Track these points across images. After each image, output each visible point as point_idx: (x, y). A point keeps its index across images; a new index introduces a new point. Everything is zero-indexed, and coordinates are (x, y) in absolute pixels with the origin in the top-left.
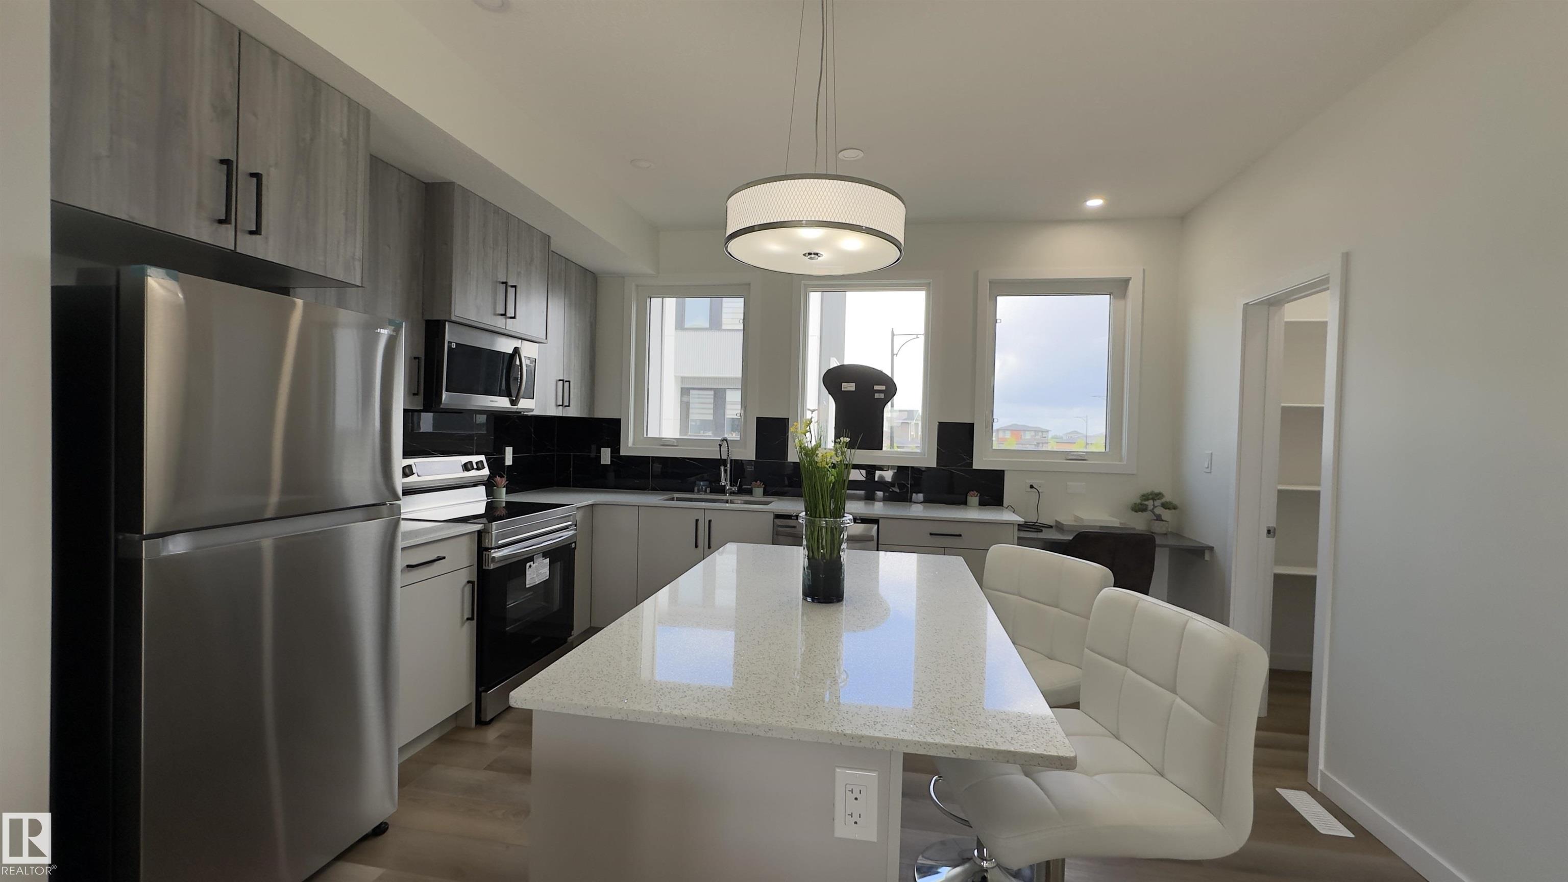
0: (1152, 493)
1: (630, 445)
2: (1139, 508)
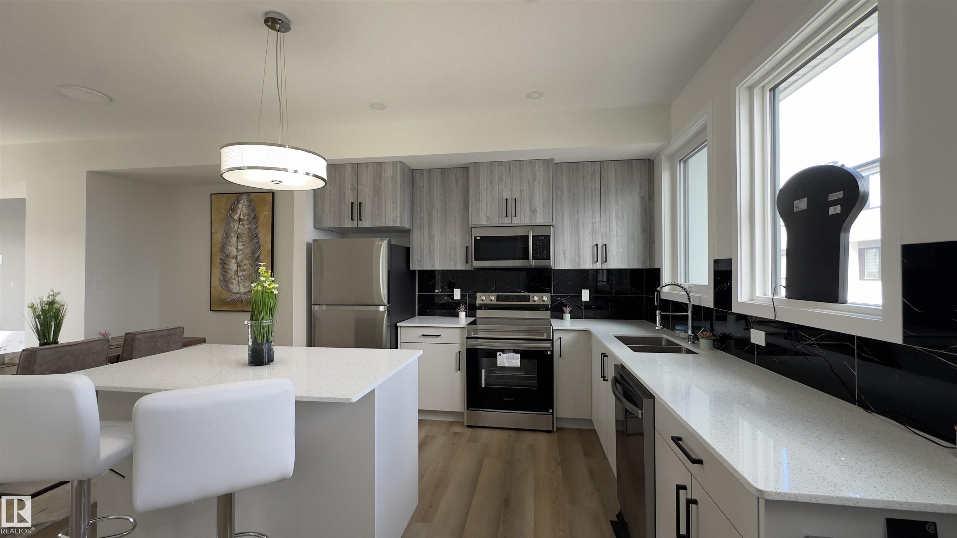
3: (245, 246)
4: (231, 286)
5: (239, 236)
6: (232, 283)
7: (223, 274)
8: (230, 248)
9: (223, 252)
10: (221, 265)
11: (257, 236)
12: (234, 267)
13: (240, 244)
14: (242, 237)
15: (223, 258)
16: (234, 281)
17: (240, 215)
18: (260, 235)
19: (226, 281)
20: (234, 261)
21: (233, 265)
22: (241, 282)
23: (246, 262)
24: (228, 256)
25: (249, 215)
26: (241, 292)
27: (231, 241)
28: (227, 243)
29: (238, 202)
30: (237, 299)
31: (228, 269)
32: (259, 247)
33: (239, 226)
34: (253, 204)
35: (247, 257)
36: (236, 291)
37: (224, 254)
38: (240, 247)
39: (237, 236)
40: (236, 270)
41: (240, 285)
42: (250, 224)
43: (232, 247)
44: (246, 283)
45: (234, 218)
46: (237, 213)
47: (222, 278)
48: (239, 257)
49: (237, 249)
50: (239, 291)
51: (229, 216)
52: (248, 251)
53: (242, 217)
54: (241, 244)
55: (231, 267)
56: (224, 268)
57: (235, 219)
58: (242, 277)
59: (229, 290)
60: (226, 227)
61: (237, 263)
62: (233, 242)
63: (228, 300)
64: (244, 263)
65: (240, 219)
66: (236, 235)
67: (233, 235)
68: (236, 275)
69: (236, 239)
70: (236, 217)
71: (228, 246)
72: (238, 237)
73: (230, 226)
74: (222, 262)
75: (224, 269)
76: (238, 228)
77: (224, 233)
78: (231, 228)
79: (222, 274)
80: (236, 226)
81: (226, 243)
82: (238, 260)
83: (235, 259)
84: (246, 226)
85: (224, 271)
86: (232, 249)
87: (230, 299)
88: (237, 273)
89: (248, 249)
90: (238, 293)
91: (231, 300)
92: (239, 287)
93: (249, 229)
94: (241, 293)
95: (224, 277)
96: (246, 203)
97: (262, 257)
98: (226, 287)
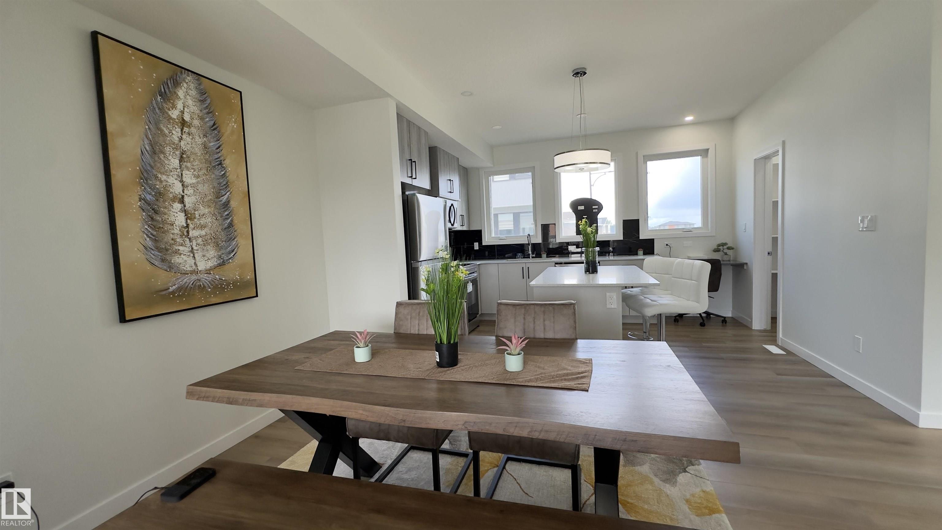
0: (722, 243)
1: (487, 240)
2: (717, 250)
3: (199, 180)
4: (176, 260)
5: (184, 156)
6: (177, 252)
7: (152, 234)
8: (164, 178)
9: (147, 184)
10: (144, 214)
11: (220, 164)
12: (180, 219)
13: (188, 172)
14: (192, 159)
15: (149, 197)
16: (181, 248)
17: (182, 112)
18: (227, 163)
19: (163, 248)
20: (177, 206)
21: (176, 215)
22: (198, 250)
23: (204, 210)
24: (160, 195)
25: (202, 119)
26: (200, 269)
27: (166, 162)
28: (155, 165)
29: (177, 84)
30: (192, 284)
31: (164, 222)
32: (227, 185)
33: (182, 134)
34: (208, 101)
35: (205, 200)
36: (189, 269)
37: (150, 188)
38: (188, 178)
39: (179, 156)
40: (185, 225)
41: (196, 255)
42: (205, 136)
43: (170, 177)
44: (207, 250)
45: (169, 116)
46: (174, 107)
47: (149, 243)
48: (186, 199)
49: (182, 181)
50: (194, 267)
51: (155, 106)
52: (206, 189)
53: (187, 118)
54: (191, 173)
55: (172, 219)
56: (153, 219)
57: (171, 118)
58: (200, 240)
59: (171, 267)
60: (149, 128)
61: (185, 212)
62: (171, 167)
63: (171, 289)
64: (200, 212)
65: (183, 123)
66: (178, 153)
67: (167, 149)
68: (186, 236)
69: (178, 162)
70: (174, 114)
71: (161, 173)
72: (181, 157)
73: (159, 129)
74: (146, 207)
75: (155, 223)
76: (181, 139)
77: (146, 142)
78: (165, 135)
79: (149, 234)
80: (177, 132)
81: (152, 164)
82: (187, 206)
83: (178, 203)
84: (199, 140)
85: (154, 227)
86: (168, 180)
87: (174, 287)
88: (188, 232)
89: (206, 185)
90: (193, 272)
91: (180, 289)
92: (194, 261)
93: (205, 147)
94: (200, 271)
95: (155, 240)
96: (193, 93)
97: (233, 204)
98: (163, 260)
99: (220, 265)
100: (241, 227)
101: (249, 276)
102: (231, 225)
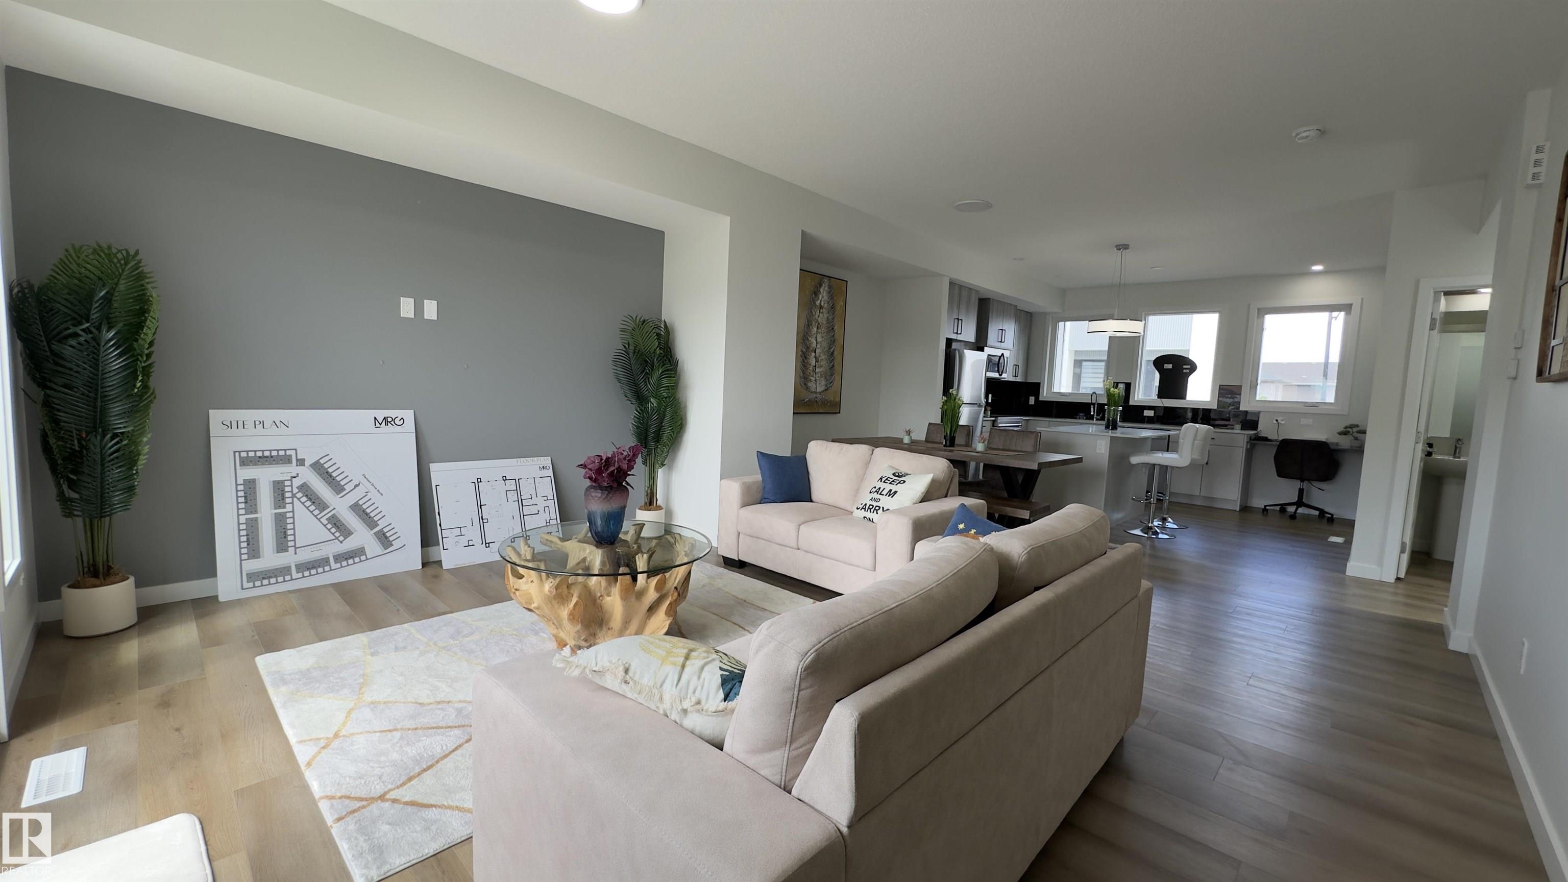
0: (1351, 425)
1: (1045, 395)
2: (1344, 433)
3: (823, 339)
4: (810, 384)
6: (810, 380)
7: (803, 370)
8: (810, 339)
9: (804, 343)
10: (801, 359)
11: (833, 329)
12: (813, 362)
13: (819, 335)
14: (822, 327)
15: (804, 350)
16: (812, 378)
17: (821, 301)
18: (835, 328)
19: (806, 378)
20: (813, 354)
21: (812, 359)
22: (818, 380)
23: (823, 357)
24: (808, 348)
25: (828, 303)
27: (812, 330)
28: (808, 332)
29: (821, 285)
30: (814, 399)
31: (807, 363)
32: (834, 341)
33: (819, 313)
34: (832, 291)
35: (825, 351)
36: (813, 390)
37: (805, 345)
38: (819, 339)
40: (815, 365)
41: (817, 383)
42: (828, 313)
43: (812, 338)
44: (822, 381)
46: (818, 298)
47: (802, 374)
48: (817, 351)
49: (816, 340)
50: (816, 390)
51: (811, 300)
52: (825, 344)
53: (822, 303)
54: (821, 335)
55: (811, 362)
56: (804, 362)
57: (816, 305)
58: (819, 374)
59: (807, 388)
60: (808, 312)
61: (815, 357)
62: (813, 333)
63: (806, 401)
64: (821, 358)
65: (821, 307)
66: (817, 324)
67: (814, 323)
68: (814, 372)
69: (816, 329)
70: (818, 303)
71: (809, 336)
72: (818, 326)
73: (811, 312)
74: (802, 355)
75: (805, 364)
76: (819, 316)
77: (806, 320)
78: (813, 315)
80: (817, 313)
82: (817, 354)
83: (814, 352)
84: (826, 316)
85: (804, 366)
86: (812, 340)
87: (807, 399)
88: (815, 369)
89: (826, 342)
90: (815, 393)
91: (809, 401)
92: (816, 386)
93: (828, 319)
94: (818, 392)
95: (803, 373)
96: (826, 288)
97: (835, 353)
98: (805, 384)
99: (826, 390)
100: (837, 368)
101: (838, 400)
102: (833, 366)
